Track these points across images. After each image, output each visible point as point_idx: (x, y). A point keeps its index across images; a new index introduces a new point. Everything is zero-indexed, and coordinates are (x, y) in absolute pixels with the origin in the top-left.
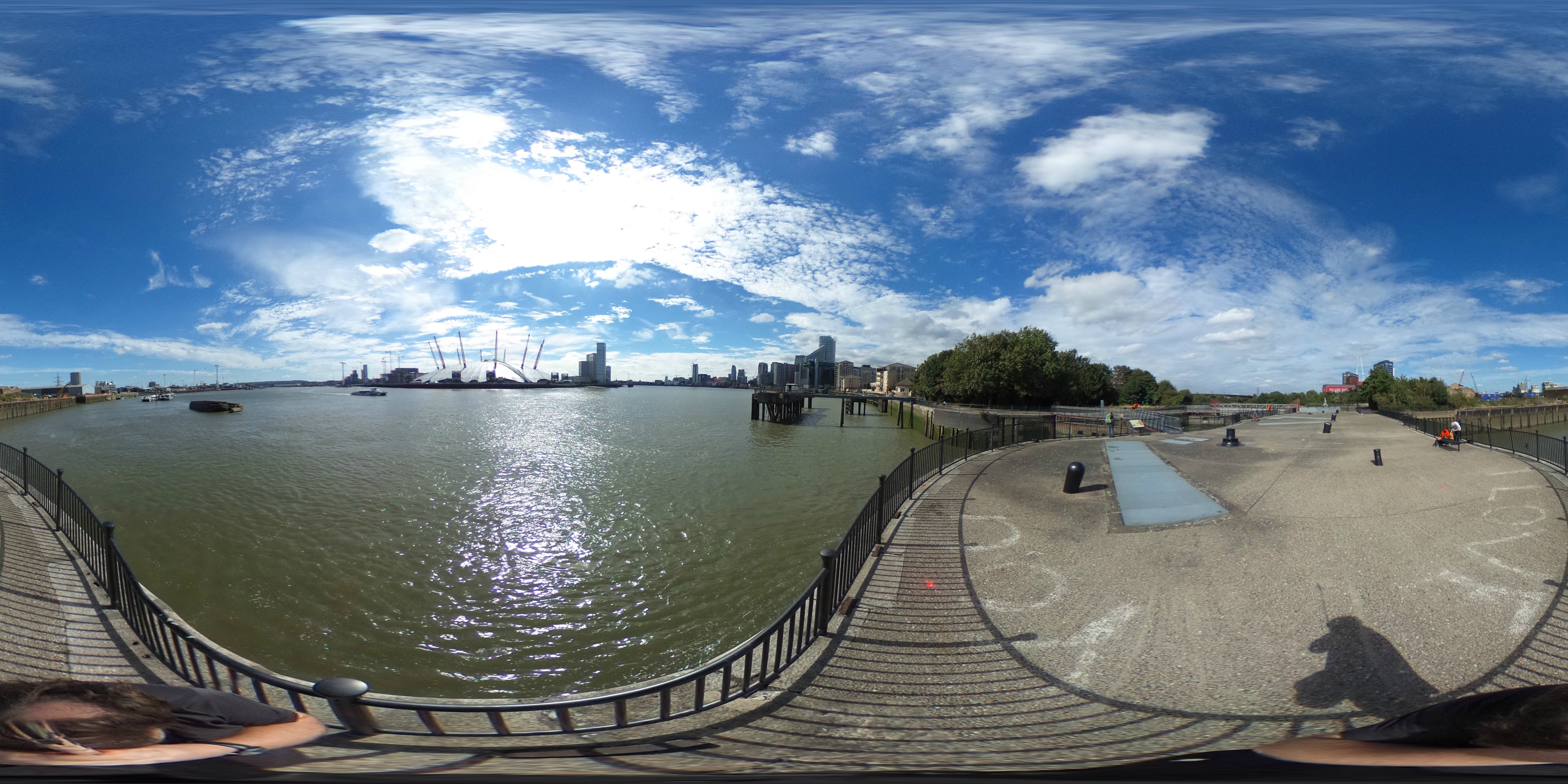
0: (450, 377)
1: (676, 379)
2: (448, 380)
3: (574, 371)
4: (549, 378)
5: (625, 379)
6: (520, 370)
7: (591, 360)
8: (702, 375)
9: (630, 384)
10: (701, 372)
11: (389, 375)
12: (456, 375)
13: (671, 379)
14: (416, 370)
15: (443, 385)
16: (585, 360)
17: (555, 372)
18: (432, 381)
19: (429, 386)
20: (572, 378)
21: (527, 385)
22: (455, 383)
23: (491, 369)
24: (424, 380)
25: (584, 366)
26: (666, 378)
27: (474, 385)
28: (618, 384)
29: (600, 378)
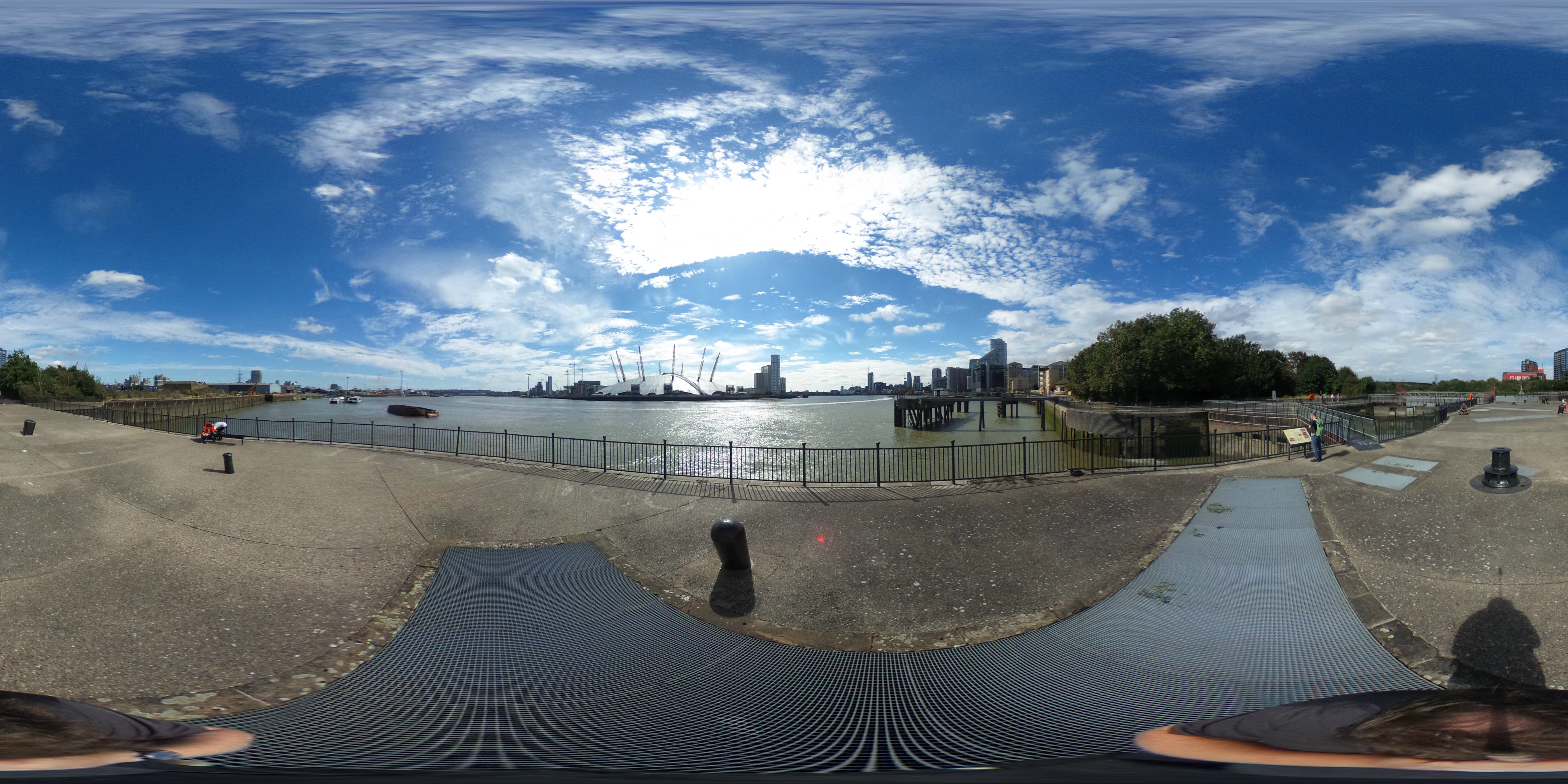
0: (630, 390)
1: (852, 389)
2: (627, 393)
3: (749, 383)
4: (724, 390)
5: (801, 389)
6: (696, 382)
7: (767, 372)
8: (877, 383)
9: (805, 395)
10: (876, 380)
11: (572, 387)
12: (636, 388)
13: (847, 388)
14: (598, 383)
15: (623, 397)
16: (760, 372)
17: (730, 383)
18: (612, 394)
19: (609, 398)
20: (748, 390)
21: (703, 397)
22: (633, 395)
23: (668, 382)
24: (605, 392)
25: (759, 377)
26: (842, 387)
27: (652, 397)
28: (794, 395)
29: (775, 389)
